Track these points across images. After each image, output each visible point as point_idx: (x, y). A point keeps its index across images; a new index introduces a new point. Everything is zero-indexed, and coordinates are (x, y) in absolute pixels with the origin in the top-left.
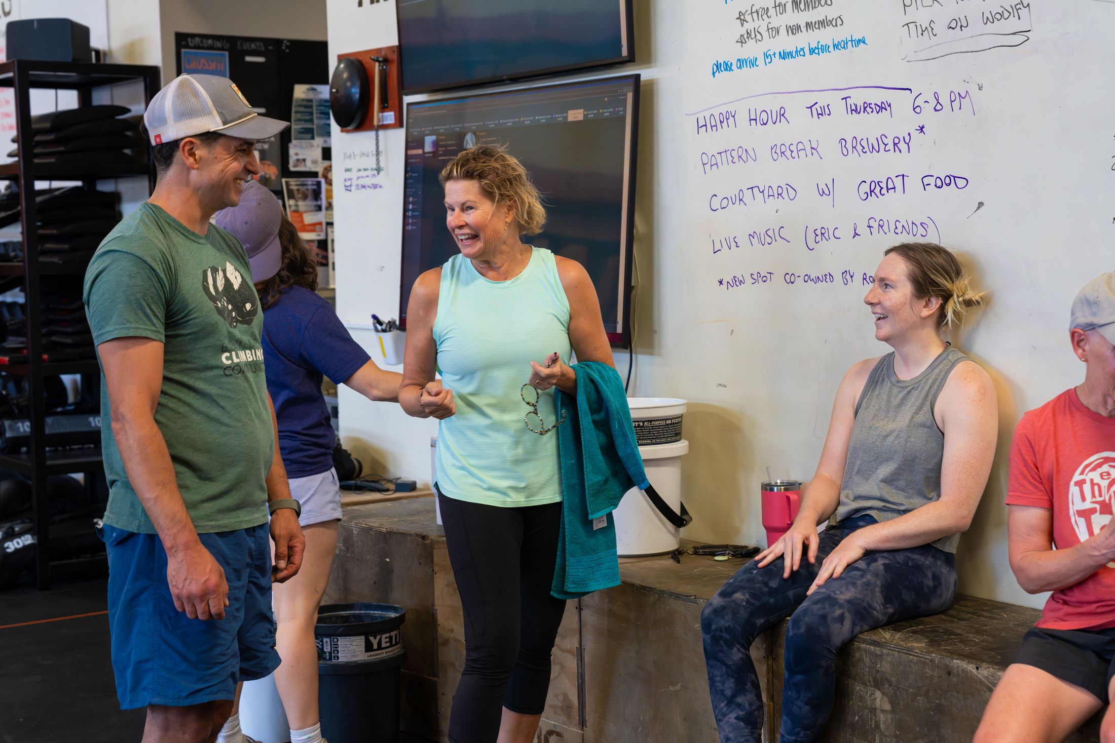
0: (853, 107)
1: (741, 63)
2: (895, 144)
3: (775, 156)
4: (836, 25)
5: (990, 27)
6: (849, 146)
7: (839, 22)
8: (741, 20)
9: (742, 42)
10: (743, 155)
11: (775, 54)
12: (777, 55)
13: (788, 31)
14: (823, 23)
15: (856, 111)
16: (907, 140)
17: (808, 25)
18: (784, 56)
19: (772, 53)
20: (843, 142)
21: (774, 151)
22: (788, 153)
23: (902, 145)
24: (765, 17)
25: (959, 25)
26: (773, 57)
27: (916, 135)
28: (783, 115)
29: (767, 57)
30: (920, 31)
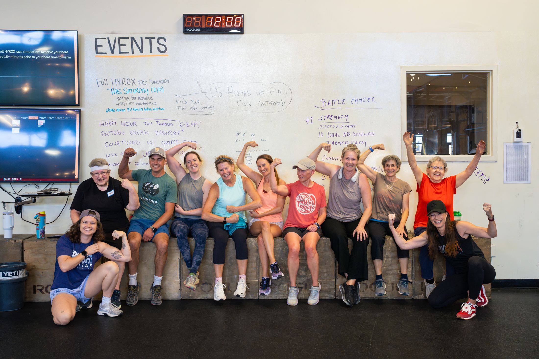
0: (160, 124)
1: (118, 110)
2: (174, 133)
3: (132, 134)
4: (154, 104)
5: (203, 110)
6: (159, 133)
7: (155, 104)
8: (118, 99)
9: (119, 105)
10: (119, 133)
11: (132, 109)
12: (133, 109)
13: (137, 104)
14: (149, 103)
15: (161, 125)
16: (178, 132)
17: (144, 103)
18: (135, 110)
19: (130, 109)
20: (157, 132)
21: (131, 132)
22: (137, 133)
23: (176, 133)
24: (128, 100)
25: (194, 109)
26: (131, 110)
27: (181, 132)
28: (135, 124)
29: (129, 109)
30: (182, 109)
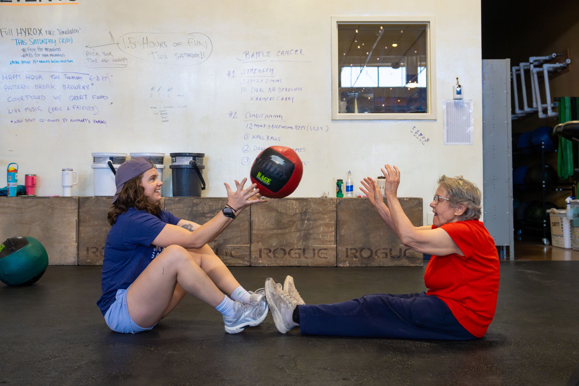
0: (68, 77)
1: (23, 62)
2: (83, 87)
3: (37, 88)
4: (62, 56)
5: (115, 63)
6: (66, 87)
7: (63, 55)
8: (23, 51)
9: (23, 56)
10: (23, 87)
11: (37, 61)
12: (39, 61)
13: (43, 56)
14: (56, 55)
15: (69, 78)
16: (87, 86)
17: (51, 55)
18: (41, 62)
19: (36, 61)
20: (64, 86)
21: (36, 86)
22: (42, 87)
23: (86, 88)
24: (34, 51)
25: (105, 61)
26: (37, 62)
27: (90, 86)
28: (41, 77)
29: (34, 61)
30: (92, 61)
